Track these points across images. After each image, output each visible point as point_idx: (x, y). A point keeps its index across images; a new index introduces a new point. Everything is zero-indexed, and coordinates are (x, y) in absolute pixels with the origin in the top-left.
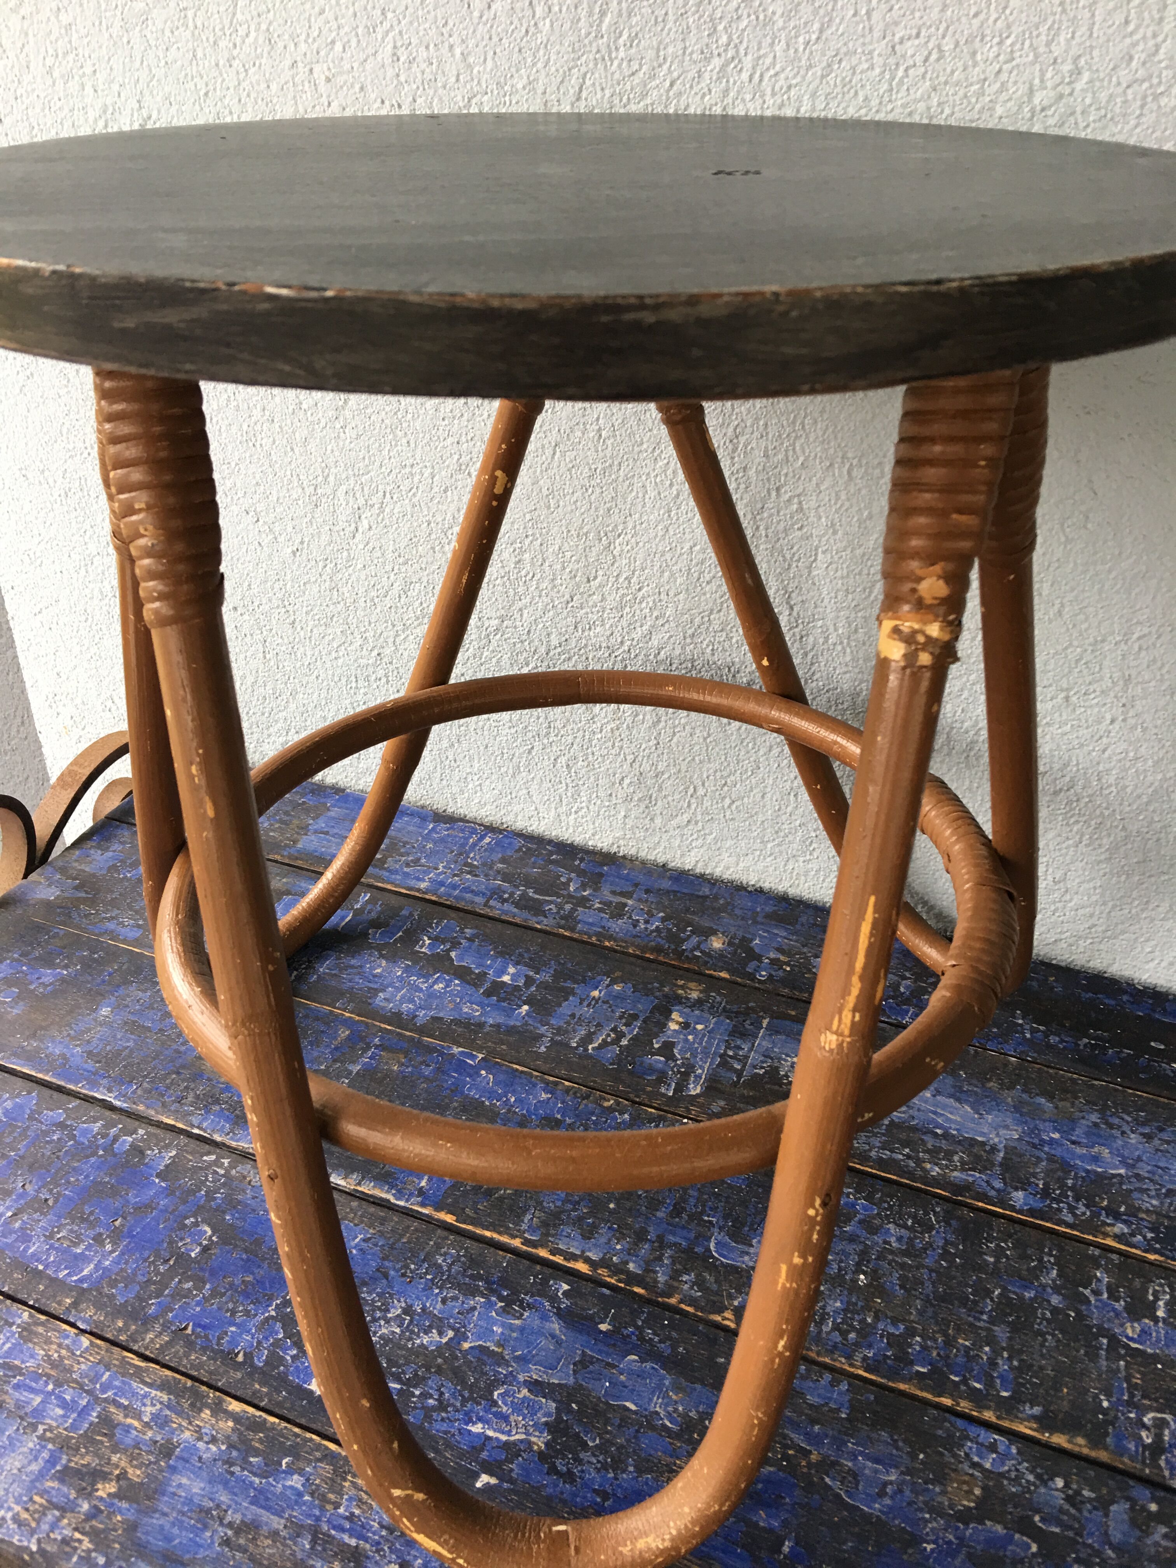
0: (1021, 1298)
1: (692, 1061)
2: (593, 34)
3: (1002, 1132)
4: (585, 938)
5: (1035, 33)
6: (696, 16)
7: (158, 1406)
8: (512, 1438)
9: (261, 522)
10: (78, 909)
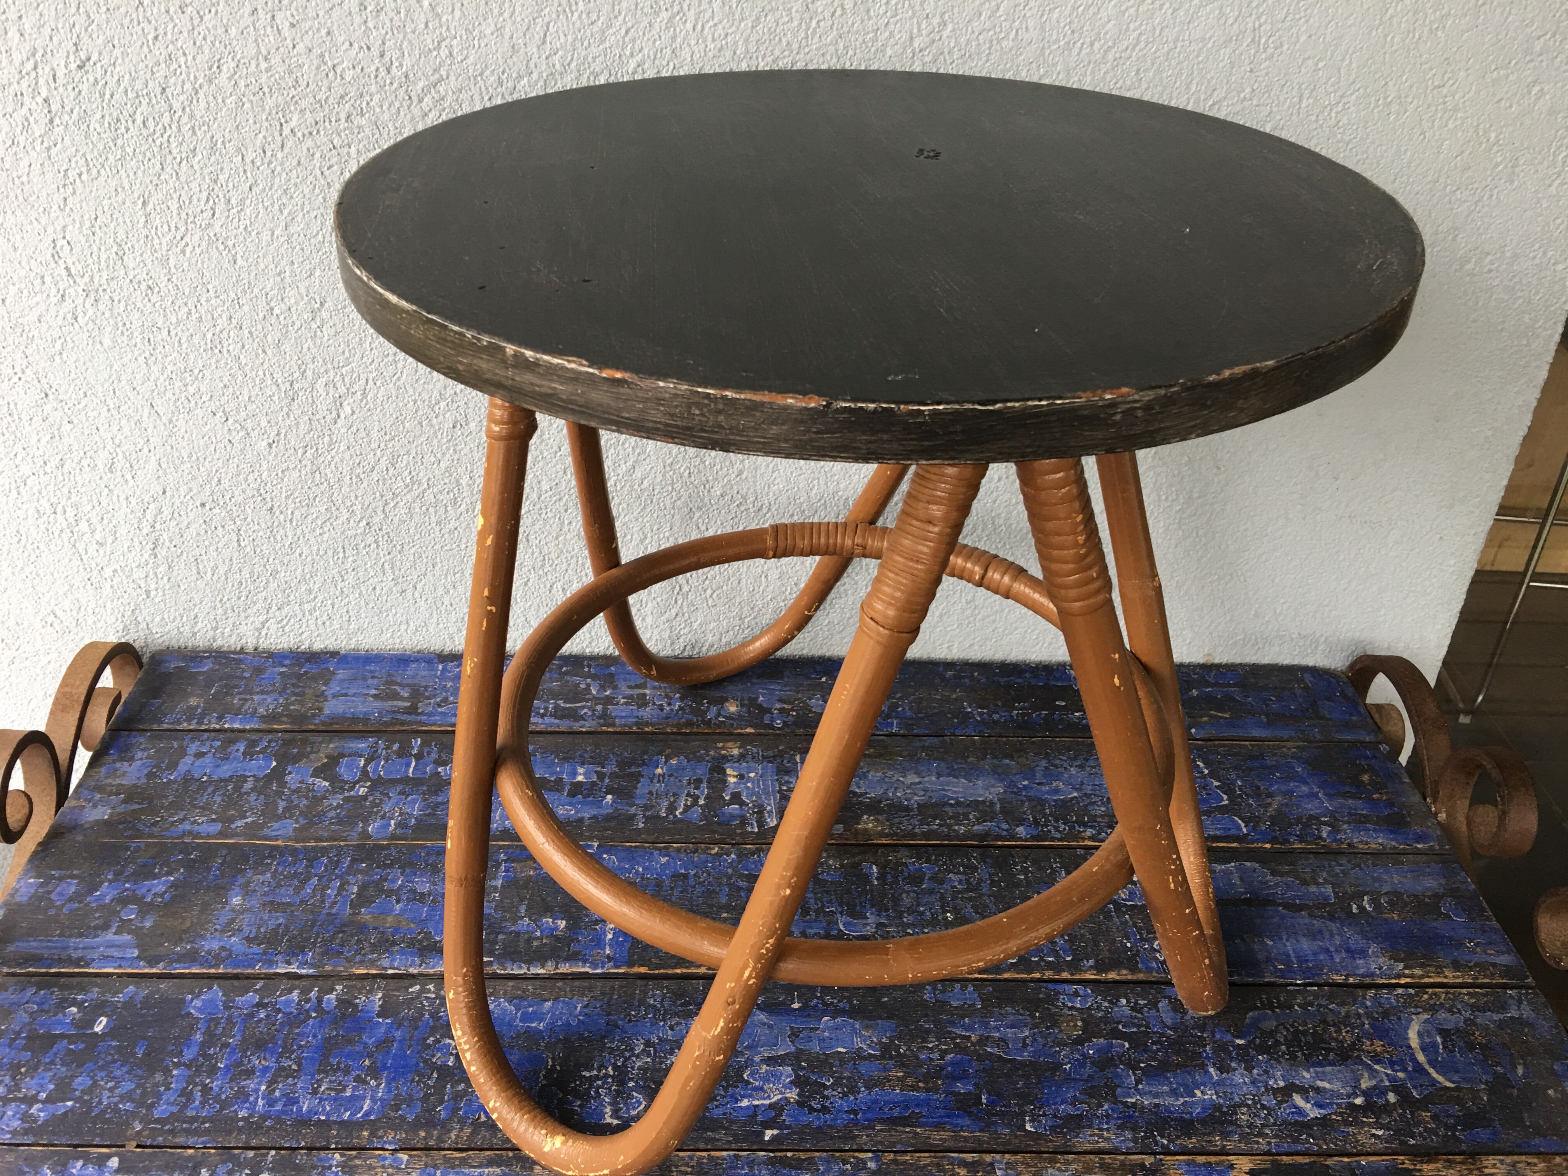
1: (760, 802)
3: (992, 790)
4: (627, 729)
8: (773, 1100)
9: (231, 421)
10: (140, 820)
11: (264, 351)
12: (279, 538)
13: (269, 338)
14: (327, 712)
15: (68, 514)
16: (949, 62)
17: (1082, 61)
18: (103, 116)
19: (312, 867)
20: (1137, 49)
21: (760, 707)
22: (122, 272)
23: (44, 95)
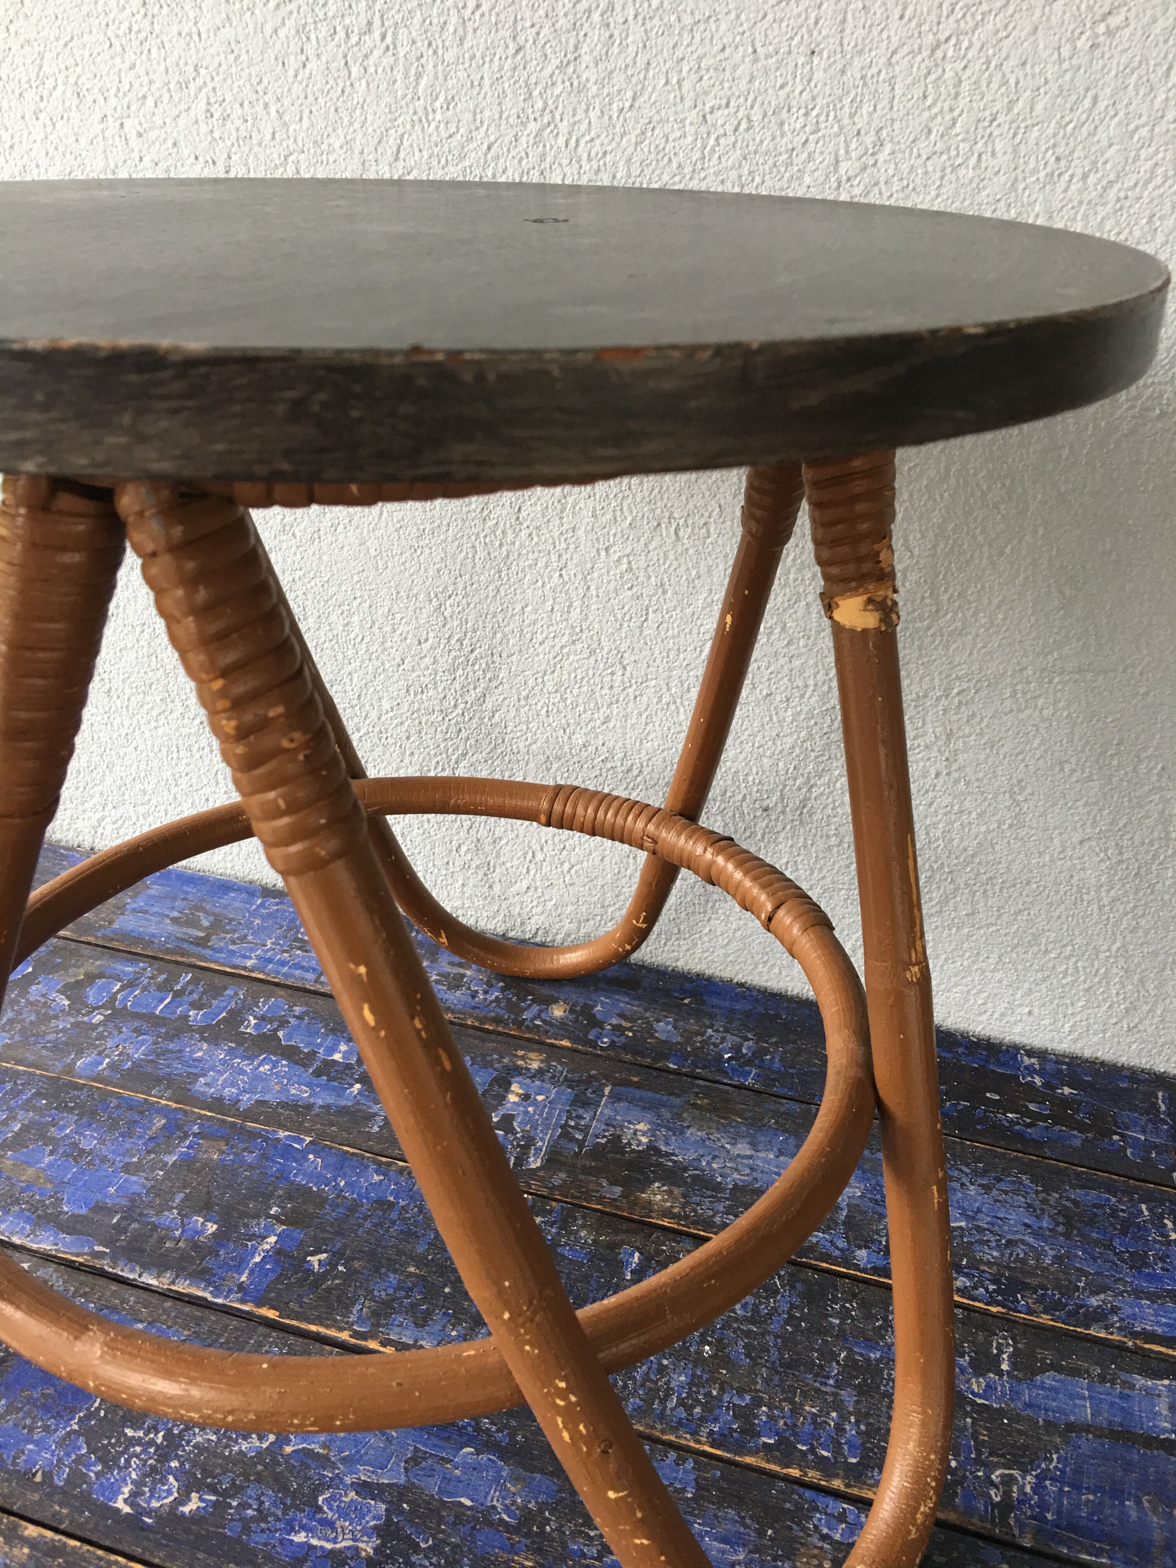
0: (868, 1360)
1: (532, 1133)
2: (410, 96)
5: (838, 106)
6: (512, 81)
8: (338, 1546)
14: (116, 926)
21: (592, 1018)
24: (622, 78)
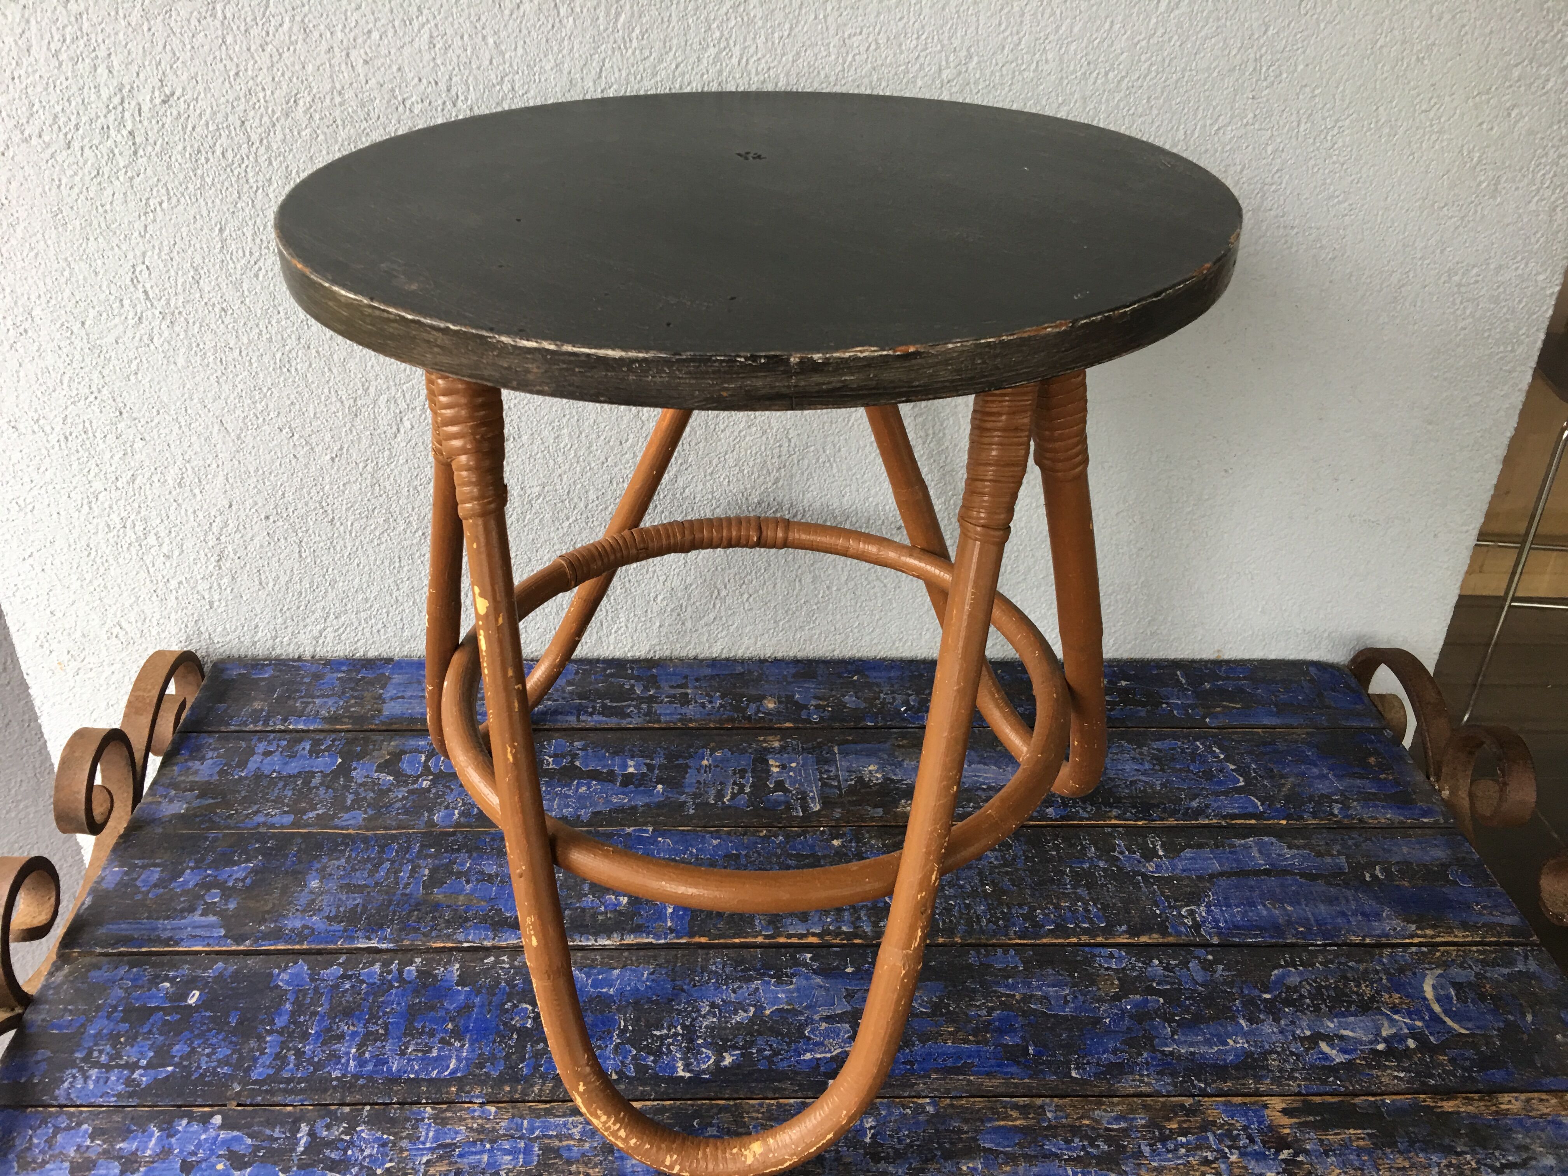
0: (1083, 869)
1: (802, 789)
4: (672, 725)
5: (940, 32)
7: (580, 1126)
9: (296, 436)
10: (216, 813)
11: (330, 370)
12: (338, 548)
13: (335, 357)
14: (386, 713)
15: (137, 528)
16: (974, 91)
17: (1098, 90)
18: (185, 148)
19: (384, 853)
20: (1148, 78)
21: (796, 703)
22: (198, 295)
23: (129, 128)
24: (782, 14)
